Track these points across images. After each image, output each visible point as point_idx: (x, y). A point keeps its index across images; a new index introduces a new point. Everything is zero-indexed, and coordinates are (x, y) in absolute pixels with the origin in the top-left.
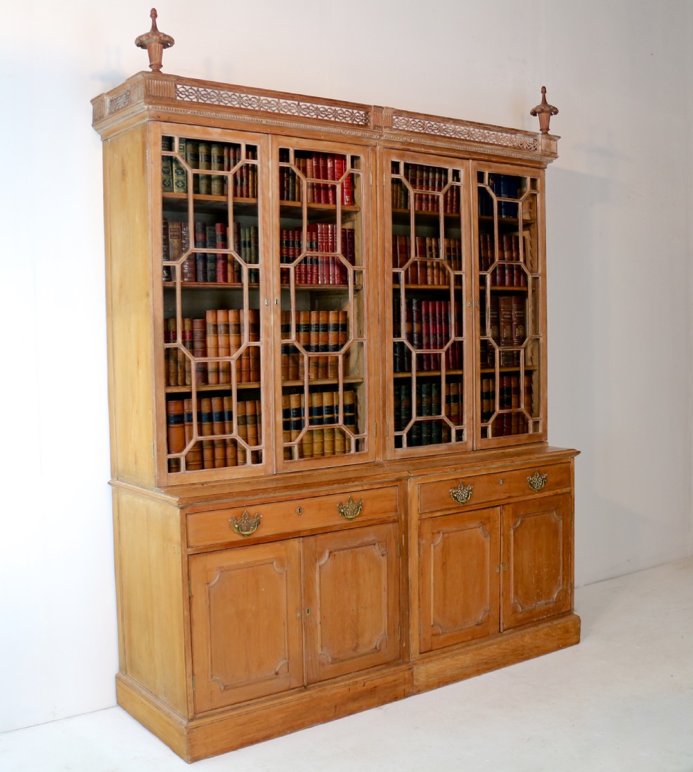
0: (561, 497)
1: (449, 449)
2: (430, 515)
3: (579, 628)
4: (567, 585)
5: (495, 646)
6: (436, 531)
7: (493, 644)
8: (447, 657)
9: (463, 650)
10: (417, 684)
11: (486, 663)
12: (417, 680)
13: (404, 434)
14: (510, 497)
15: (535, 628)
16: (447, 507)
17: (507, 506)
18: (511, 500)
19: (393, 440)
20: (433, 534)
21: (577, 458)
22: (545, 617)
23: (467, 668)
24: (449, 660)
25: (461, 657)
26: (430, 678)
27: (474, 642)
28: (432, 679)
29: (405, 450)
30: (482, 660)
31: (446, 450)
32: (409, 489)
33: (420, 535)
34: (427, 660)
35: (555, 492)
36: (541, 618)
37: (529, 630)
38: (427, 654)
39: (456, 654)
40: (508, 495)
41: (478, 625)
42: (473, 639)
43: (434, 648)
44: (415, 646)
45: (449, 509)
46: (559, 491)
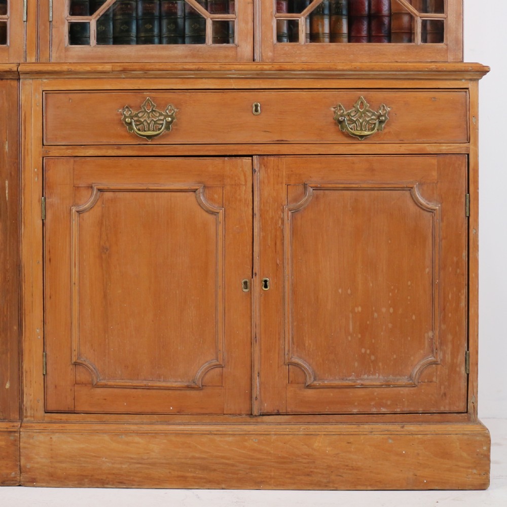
0: (433, 161)
1: (193, 56)
2: (69, 152)
3: (487, 456)
4: (454, 355)
5: (230, 439)
6: (82, 184)
7: (224, 434)
8: (104, 432)
9: (146, 428)
10: (29, 466)
11: (204, 468)
12: (29, 459)
13: (92, 21)
14: (280, 142)
15: (352, 428)
16: (112, 141)
17: (272, 158)
18: (284, 149)
19: (66, 29)
20: (77, 188)
21: (484, 82)
22: (383, 410)
23: (153, 464)
24: (106, 437)
25: (137, 439)
26: (61, 462)
27: (179, 419)
28: (64, 465)
29: (92, 48)
30: (193, 458)
31: (186, 57)
32: (23, 97)
33: (45, 186)
34: (56, 426)
35: (414, 148)
36: (374, 410)
37: (331, 428)
38: (64, 416)
39: (127, 433)
40: (276, 137)
41: (189, 388)
42: (180, 413)
43: (78, 409)
44: (33, 393)
45: (119, 146)
46: (430, 148)
